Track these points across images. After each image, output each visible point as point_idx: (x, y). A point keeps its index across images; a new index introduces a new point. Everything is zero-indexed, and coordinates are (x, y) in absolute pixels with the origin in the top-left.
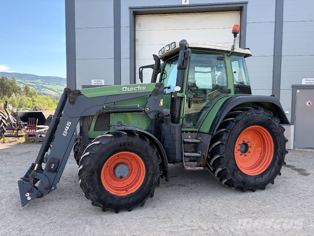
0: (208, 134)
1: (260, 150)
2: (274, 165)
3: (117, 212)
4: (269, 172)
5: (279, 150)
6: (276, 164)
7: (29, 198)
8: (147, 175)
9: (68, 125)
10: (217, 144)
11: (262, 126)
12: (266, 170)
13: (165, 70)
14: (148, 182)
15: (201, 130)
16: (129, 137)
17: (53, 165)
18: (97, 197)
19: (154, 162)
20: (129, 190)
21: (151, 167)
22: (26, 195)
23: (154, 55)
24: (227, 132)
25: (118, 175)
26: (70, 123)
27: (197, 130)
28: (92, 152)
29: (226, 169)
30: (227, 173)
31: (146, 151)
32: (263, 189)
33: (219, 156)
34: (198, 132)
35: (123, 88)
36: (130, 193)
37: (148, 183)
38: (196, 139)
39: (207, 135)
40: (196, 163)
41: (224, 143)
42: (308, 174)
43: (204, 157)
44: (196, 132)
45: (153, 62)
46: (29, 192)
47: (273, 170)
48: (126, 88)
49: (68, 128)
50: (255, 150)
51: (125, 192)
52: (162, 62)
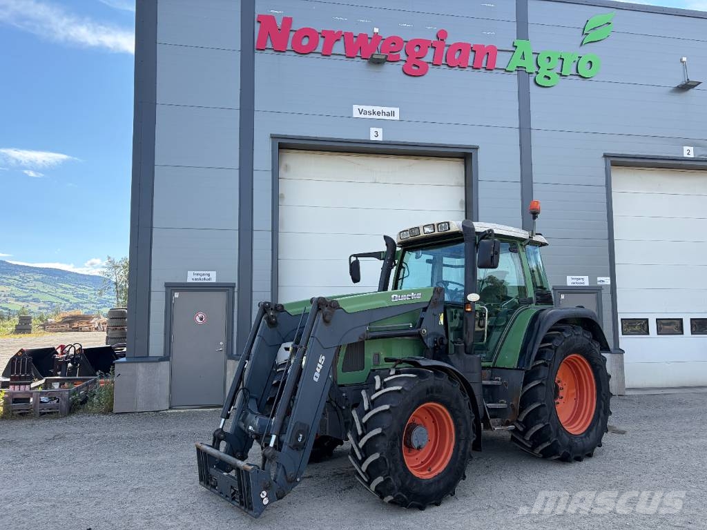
0: (517, 369)
1: (574, 394)
2: (599, 416)
3: (422, 508)
4: (595, 428)
5: (603, 392)
6: (602, 414)
7: (266, 502)
8: (458, 440)
9: (320, 361)
10: (532, 385)
11: (581, 354)
12: (591, 424)
13: (404, 261)
14: (460, 452)
15: (498, 365)
16: (436, 378)
17: (301, 435)
18: (400, 483)
19: (468, 417)
20: (433, 470)
21: (463, 428)
22: (261, 495)
23: (386, 238)
24: (545, 365)
25: (415, 444)
26: (323, 357)
27: (491, 364)
28: (394, 405)
29: (549, 425)
30: (550, 432)
31: (457, 400)
32: (590, 456)
33: (540, 404)
34: (493, 367)
35: (393, 296)
36: (436, 473)
37: (460, 454)
38: (491, 380)
39: (514, 373)
40: (499, 420)
41: (544, 382)
42: (623, 433)
43: (514, 409)
44: (489, 367)
45: (383, 247)
46: (266, 489)
47: (600, 424)
48: (396, 296)
49: (321, 366)
50: (567, 395)
51: (428, 472)
52: (398, 249)
